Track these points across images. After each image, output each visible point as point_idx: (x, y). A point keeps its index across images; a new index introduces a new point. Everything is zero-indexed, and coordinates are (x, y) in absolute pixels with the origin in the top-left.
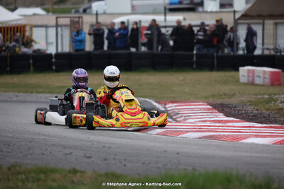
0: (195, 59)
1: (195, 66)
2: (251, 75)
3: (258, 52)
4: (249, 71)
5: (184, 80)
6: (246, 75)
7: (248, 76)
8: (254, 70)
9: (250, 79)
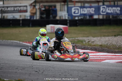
0: (21, 22)
1: (21, 25)
2: (53, 29)
3: (58, 18)
4: (51, 27)
5: (20, 32)
6: (50, 28)
7: (51, 29)
8: (54, 27)
9: (52, 31)
